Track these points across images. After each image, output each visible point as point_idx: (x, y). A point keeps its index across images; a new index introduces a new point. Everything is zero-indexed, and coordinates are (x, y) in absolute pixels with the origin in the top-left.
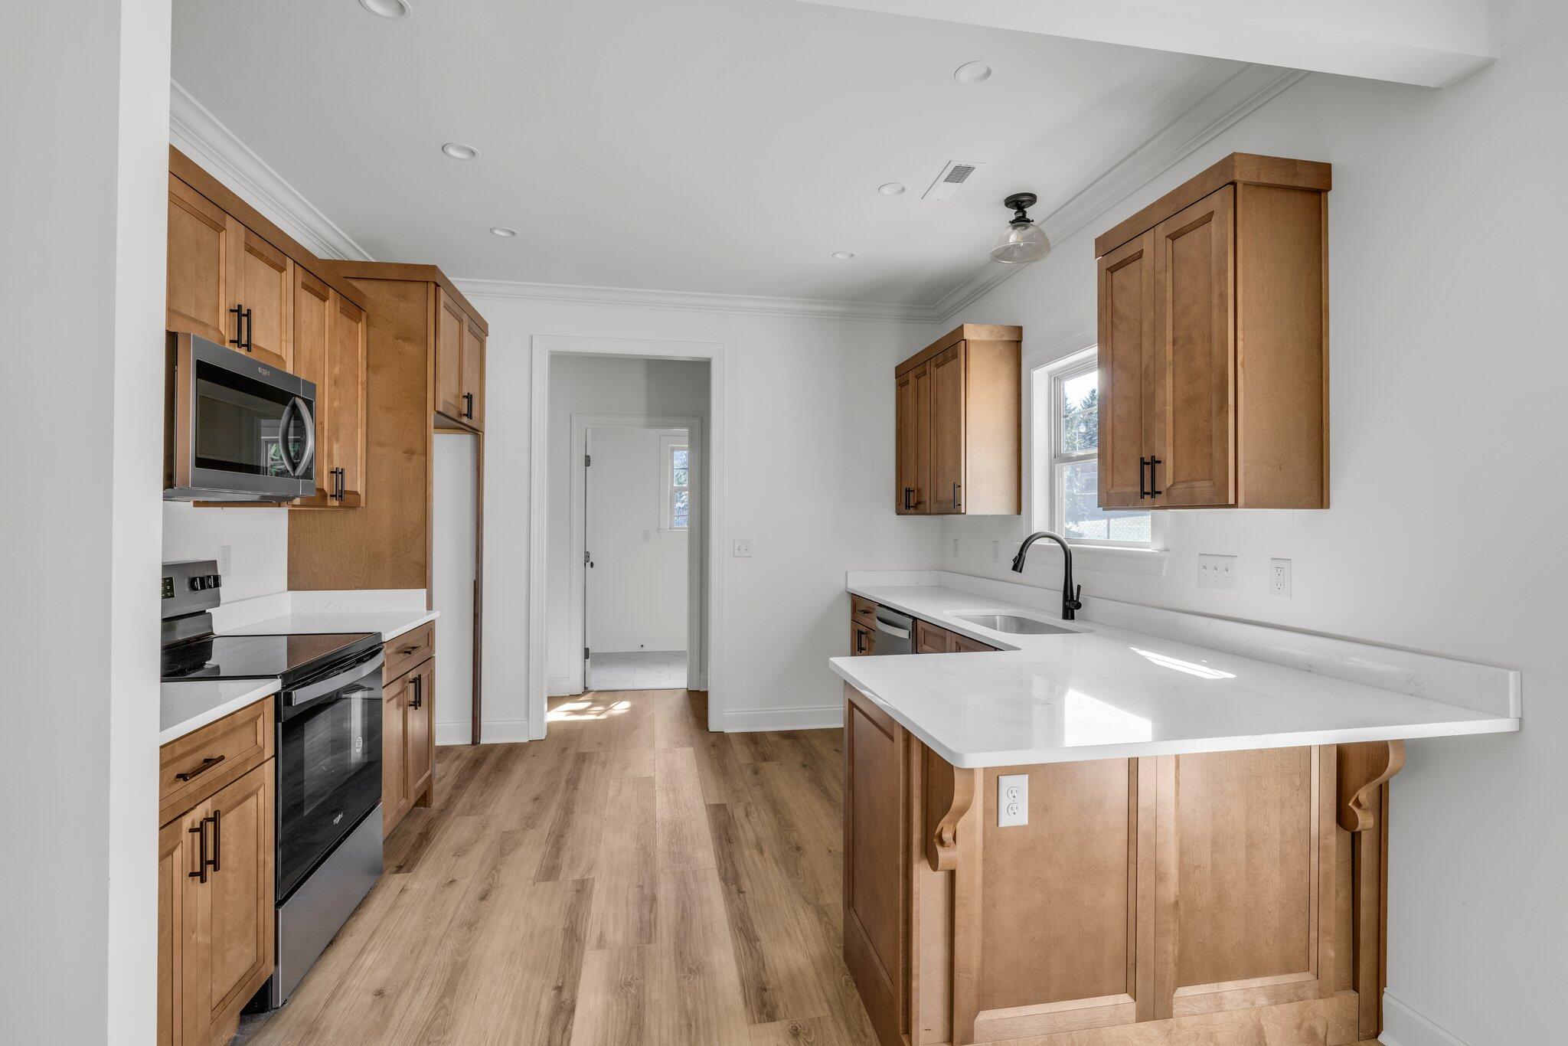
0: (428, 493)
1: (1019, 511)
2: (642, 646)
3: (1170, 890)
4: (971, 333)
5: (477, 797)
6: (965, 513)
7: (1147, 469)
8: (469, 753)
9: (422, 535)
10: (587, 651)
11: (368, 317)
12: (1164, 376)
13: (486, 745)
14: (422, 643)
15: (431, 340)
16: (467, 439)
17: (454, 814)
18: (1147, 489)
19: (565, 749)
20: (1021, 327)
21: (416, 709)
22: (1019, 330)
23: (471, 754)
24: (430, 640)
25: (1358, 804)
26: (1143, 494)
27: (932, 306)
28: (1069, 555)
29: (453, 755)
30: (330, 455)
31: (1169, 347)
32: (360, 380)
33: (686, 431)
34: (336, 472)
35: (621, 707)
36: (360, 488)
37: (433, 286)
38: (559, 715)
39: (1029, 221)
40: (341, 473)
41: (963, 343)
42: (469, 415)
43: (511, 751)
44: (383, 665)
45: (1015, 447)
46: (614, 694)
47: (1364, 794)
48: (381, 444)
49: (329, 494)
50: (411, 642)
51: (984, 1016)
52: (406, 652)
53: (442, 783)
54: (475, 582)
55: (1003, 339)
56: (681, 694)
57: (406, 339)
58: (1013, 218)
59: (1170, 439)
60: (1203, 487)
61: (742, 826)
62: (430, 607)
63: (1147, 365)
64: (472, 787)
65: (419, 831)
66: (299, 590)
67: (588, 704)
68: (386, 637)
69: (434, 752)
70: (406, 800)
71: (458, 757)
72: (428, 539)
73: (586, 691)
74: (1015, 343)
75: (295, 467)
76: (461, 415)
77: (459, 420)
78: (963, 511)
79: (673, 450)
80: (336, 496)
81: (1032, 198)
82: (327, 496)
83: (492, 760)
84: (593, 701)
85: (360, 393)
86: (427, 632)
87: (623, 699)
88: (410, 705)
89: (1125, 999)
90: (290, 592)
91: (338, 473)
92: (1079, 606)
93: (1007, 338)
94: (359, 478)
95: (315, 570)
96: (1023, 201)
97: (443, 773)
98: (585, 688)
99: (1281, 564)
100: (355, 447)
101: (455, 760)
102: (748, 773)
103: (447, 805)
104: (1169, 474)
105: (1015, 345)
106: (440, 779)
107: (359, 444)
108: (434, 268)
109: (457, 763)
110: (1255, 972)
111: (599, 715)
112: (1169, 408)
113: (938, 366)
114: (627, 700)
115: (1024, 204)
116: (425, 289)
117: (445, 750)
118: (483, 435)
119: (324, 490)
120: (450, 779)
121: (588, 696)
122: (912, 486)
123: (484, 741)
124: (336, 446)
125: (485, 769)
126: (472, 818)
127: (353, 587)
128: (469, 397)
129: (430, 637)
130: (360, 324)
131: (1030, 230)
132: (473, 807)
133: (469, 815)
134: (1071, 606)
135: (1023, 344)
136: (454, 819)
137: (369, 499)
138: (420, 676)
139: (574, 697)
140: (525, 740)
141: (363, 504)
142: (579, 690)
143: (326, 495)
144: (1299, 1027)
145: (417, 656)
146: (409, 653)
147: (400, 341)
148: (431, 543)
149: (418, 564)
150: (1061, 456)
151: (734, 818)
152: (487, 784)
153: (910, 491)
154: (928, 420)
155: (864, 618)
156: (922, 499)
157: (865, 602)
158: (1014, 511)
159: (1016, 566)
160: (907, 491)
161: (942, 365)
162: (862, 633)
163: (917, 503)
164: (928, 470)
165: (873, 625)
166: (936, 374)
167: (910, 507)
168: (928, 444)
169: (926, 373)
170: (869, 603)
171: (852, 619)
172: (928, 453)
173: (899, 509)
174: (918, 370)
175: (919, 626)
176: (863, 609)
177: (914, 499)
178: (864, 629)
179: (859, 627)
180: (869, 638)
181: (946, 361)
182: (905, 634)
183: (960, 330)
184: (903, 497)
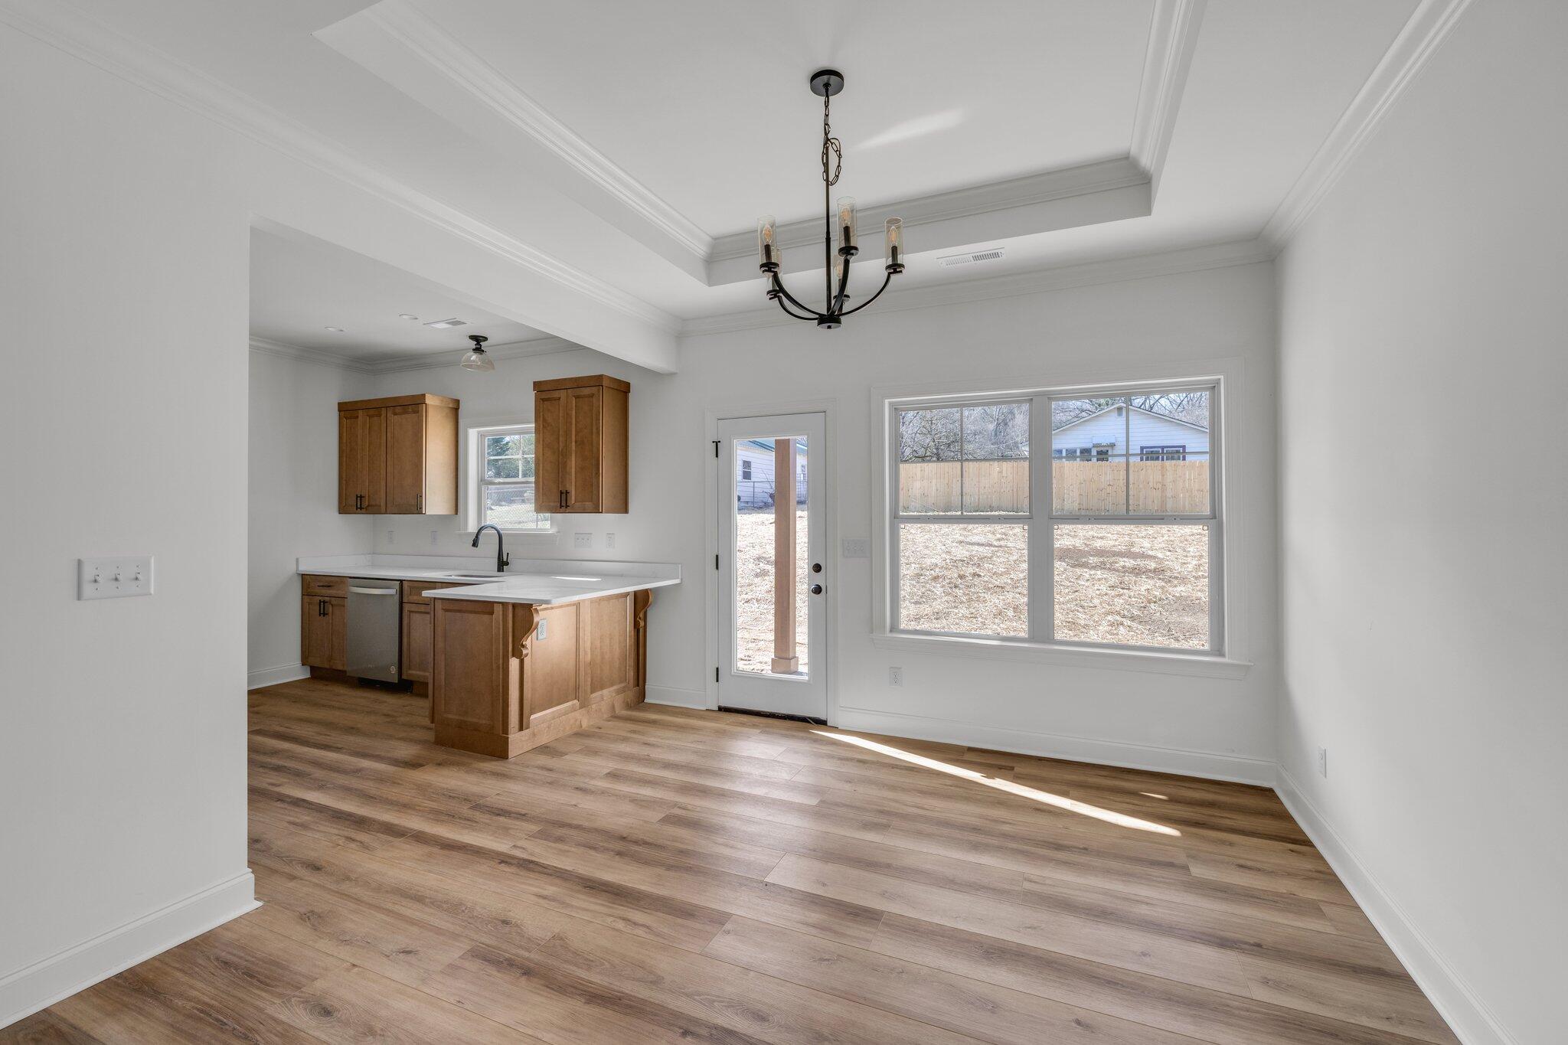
1: (457, 514)
3: (589, 658)
4: (430, 400)
6: (424, 513)
7: (564, 496)
12: (571, 456)
18: (564, 504)
20: (459, 401)
22: (457, 402)
25: (640, 618)
26: (561, 506)
27: (371, 363)
28: (501, 537)
31: (574, 443)
39: (483, 351)
41: (424, 402)
45: (454, 474)
47: (641, 615)
51: (532, 717)
55: (449, 405)
58: (474, 347)
59: (573, 483)
60: (588, 504)
63: (562, 450)
74: (455, 409)
78: (423, 511)
81: (486, 339)
89: (576, 701)
92: (507, 564)
93: (451, 406)
99: (610, 535)
104: (573, 498)
110: (612, 685)
112: (573, 470)
113: (396, 414)
131: (484, 355)
134: (502, 564)
135: (460, 411)
144: (624, 702)
150: (485, 480)
153: (361, 497)
154: (383, 448)
155: (324, 591)
156: (373, 503)
157: (327, 579)
158: (453, 512)
159: (475, 544)
160: (357, 497)
161: (400, 414)
162: (324, 602)
163: (368, 506)
164: (383, 483)
165: (340, 593)
166: (393, 419)
167: (361, 508)
168: (383, 465)
169: (380, 416)
170: (333, 579)
171: (303, 595)
172: (383, 472)
173: (343, 509)
174: (372, 412)
175: (405, 585)
176: (321, 584)
177: (366, 503)
178: (327, 599)
179: (320, 598)
180: (332, 605)
181: (405, 412)
182: (392, 591)
183: (424, 395)
184: (352, 501)
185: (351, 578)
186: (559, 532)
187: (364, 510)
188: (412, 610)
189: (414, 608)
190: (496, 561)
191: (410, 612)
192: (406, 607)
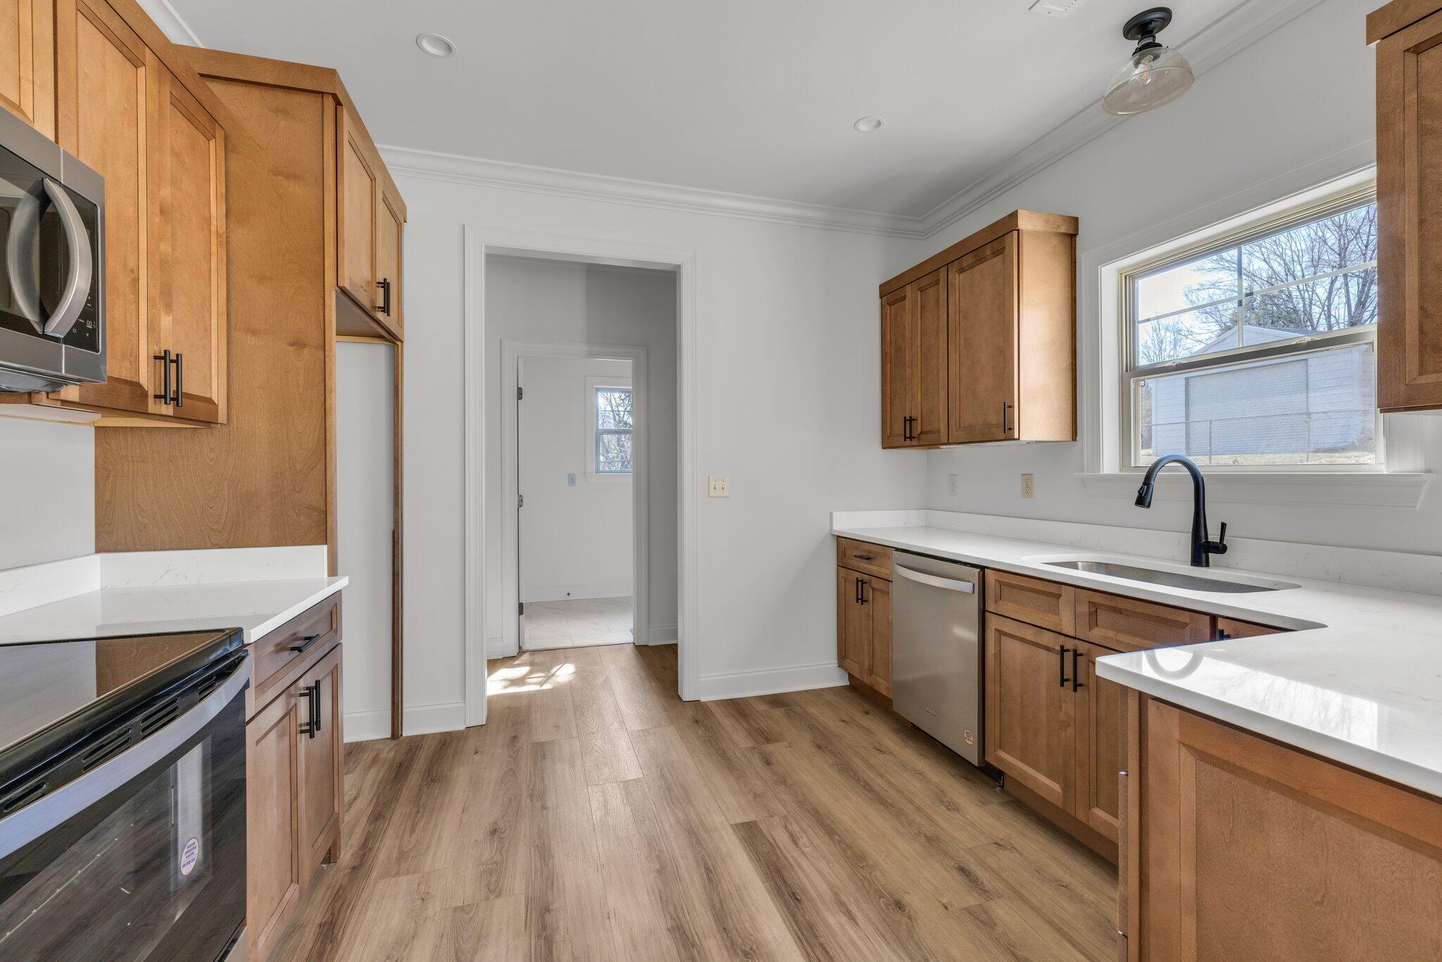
0: (328, 406)
1: (1074, 437)
2: (568, 594)
4: (1026, 223)
5: (407, 835)
6: (1019, 439)
8: (388, 754)
9: (321, 466)
10: (521, 606)
11: (226, 138)
13: (412, 738)
14: (322, 630)
15: (330, 181)
16: (380, 350)
17: (374, 875)
19: (515, 738)
20: (1078, 218)
21: (312, 736)
22: (1075, 221)
23: (391, 755)
24: (334, 621)
27: (920, 218)
28: (1201, 484)
29: (367, 757)
30: (153, 328)
32: (213, 228)
33: (629, 363)
34: (164, 358)
35: (565, 673)
36: (217, 392)
37: (329, 102)
38: (496, 684)
39: (1161, 47)
40: (176, 361)
41: (1015, 233)
42: (386, 309)
43: (446, 745)
44: (247, 686)
46: (553, 655)
48: (253, 332)
49: (151, 393)
50: (303, 630)
52: (293, 649)
53: (353, 812)
54: (394, 532)
55: (1059, 231)
56: (629, 650)
57: (290, 176)
58: (1136, 48)
61: (798, 864)
62: (333, 571)
64: (400, 813)
65: (318, 921)
66: (115, 551)
67: (526, 669)
68: (253, 635)
69: (341, 749)
70: (297, 886)
71: (375, 760)
72: (328, 473)
73: (521, 652)
74: (1070, 236)
75: (45, 316)
76: (374, 308)
77: (372, 313)
78: (1016, 436)
79: (598, 390)
80: (164, 397)
81: (1166, 16)
82: (147, 396)
83: (420, 763)
84: (532, 664)
85: (214, 249)
86: (330, 610)
87: (566, 660)
88: (302, 732)
90: (99, 555)
91: (167, 361)
92: (1220, 548)
93: (1063, 230)
94: (214, 380)
95: (144, 520)
96: (1152, 21)
97: (354, 793)
98: (520, 647)
100: (205, 330)
101: (370, 767)
102: (757, 761)
103: (364, 855)
105: (1069, 239)
106: (350, 804)
107: (214, 327)
108: (333, 73)
109: (373, 772)
111: (541, 684)
113: (962, 271)
114: (572, 663)
115: (1154, 24)
116: (319, 105)
117: (356, 749)
118: (402, 345)
119: (138, 385)
120: (363, 806)
121: (525, 657)
122: (916, 413)
123: (408, 731)
124: (166, 321)
125: (414, 779)
126: (404, 881)
127: (209, 545)
128: (385, 285)
129: (334, 617)
130: (212, 143)
131: (1163, 60)
132: (402, 855)
133: (398, 874)
134: (1205, 549)
135: (1078, 238)
136: (375, 884)
137: (233, 411)
138: (318, 683)
139: (507, 660)
140: (461, 727)
141: (222, 417)
142: (514, 652)
143: (144, 394)
145: (313, 653)
146: (299, 649)
147: (280, 178)
148: (334, 477)
149: (314, 509)
151: (779, 848)
152: (419, 807)
153: (911, 420)
154: (943, 336)
155: (864, 565)
156: (928, 428)
157: (867, 547)
158: (1066, 435)
159: (1143, 500)
160: (905, 420)
161: (971, 267)
162: (863, 582)
163: (921, 433)
164: (943, 393)
165: (883, 572)
166: (958, 279)
167: (911, 438)
168: (943, 365)
169: (937, 282)
170: (873, 548)
171: (838, 566)
172: (943, 374)
173: (888, 442)
174: (924, 282)
175: (991, 577)
176: (858, 553)
177: (918, 429)
178: (866, 578)
179: (858, 575)
180: (872, 588)
181: (981, 260)
182: (966, 587)
183: (1014, 215)
184: (899, 427)
185: (897, 549)
186: (1428, 471)
187: (915, 442)
188: (1006, 630)
189: (1008, 627)
190: (1187, 539)
191: (1000, 633)
192: (993, 623)
